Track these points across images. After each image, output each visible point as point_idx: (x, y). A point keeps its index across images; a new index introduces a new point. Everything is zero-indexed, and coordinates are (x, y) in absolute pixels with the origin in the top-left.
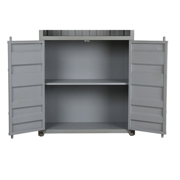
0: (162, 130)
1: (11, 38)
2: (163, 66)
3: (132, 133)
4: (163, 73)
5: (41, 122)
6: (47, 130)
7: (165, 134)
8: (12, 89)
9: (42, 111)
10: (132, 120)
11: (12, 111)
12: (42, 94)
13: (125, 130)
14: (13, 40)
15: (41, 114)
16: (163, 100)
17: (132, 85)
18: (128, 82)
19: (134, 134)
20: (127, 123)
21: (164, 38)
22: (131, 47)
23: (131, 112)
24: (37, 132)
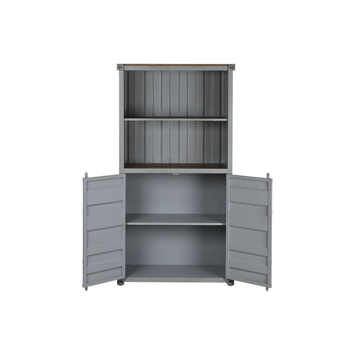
0: (266, 282)
1: (86, 174)
2: (268, 207)
3: (231, 283)
4: (268, 216)
5: (120, 269)
6: (128, 278)
7: (271, 287)
8: (87, 232)
9: (122, 256)
10: (230, 268)
11: (87, 258)
12: (122, 236)
13: (222, 279)
14: (89, 176)
15: (120, 260)
16: (267, 247)
17: (230, 226)
18: (225, 222)
19: (233, 284)
20: (225, 266)
21: (268, 174)
22: (229, 181)
23: (229, 258)
24: (116, 281)
